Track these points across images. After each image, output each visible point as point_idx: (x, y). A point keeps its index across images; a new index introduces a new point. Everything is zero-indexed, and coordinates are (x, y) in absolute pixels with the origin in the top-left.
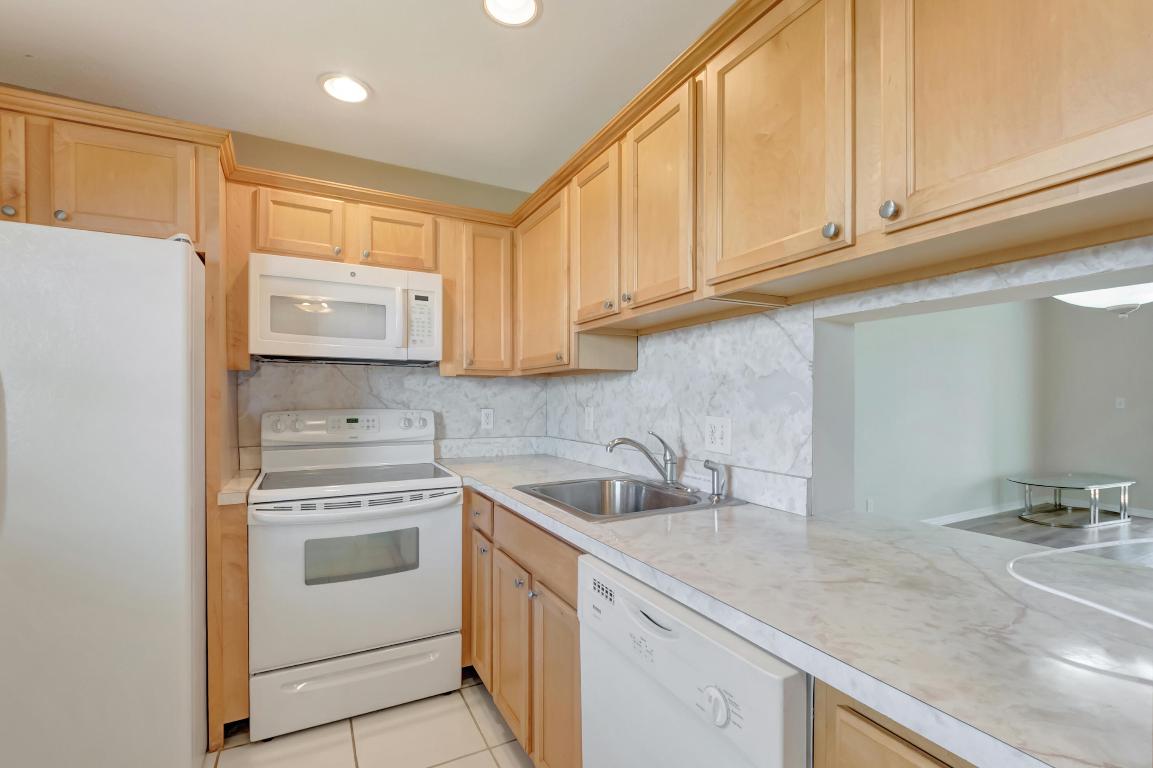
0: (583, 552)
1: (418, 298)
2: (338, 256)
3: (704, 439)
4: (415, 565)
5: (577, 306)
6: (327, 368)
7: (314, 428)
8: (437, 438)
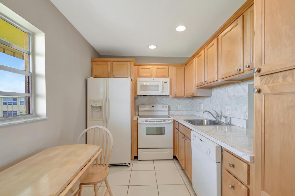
0: (192, 130)
1: (165, 83)
2: (151, 77)
3: (226, 111)
4: (164, 134)
5: (197, 83)
6: (149, 97)
7: (147, 108)
8: (169, 111)
